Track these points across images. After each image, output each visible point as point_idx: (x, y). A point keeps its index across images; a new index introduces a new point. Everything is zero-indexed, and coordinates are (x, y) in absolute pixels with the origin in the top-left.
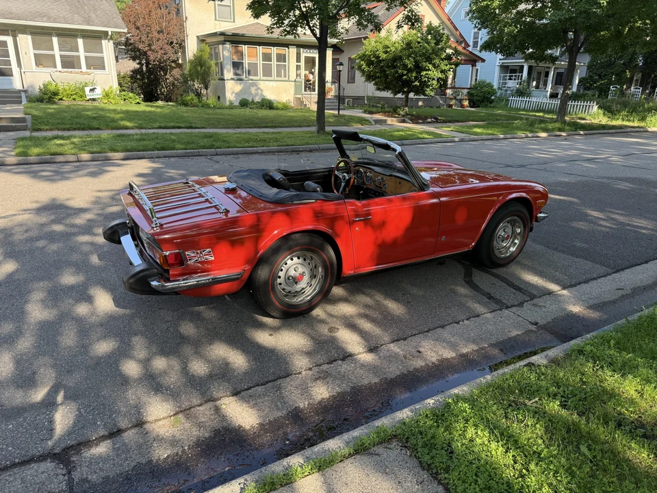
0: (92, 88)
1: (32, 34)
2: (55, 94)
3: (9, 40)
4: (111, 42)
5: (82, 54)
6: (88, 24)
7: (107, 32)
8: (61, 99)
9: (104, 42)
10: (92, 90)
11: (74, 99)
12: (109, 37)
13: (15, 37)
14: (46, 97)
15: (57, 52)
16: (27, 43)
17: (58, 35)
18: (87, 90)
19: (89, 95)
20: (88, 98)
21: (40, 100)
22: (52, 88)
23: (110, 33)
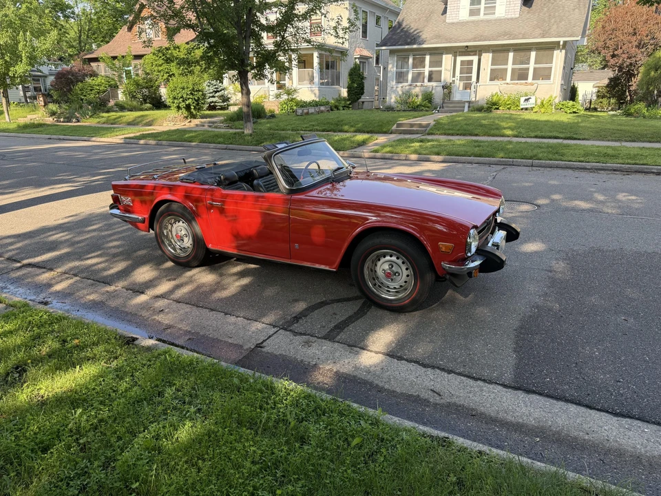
0: (527, 98)
1: (493, 52)
2: (494, 104)
3: (475, 59)
4: (564, 51)
5: (532, 66)
6: (543, 37)
7: (559, 42)
8: (498, 109)
9: (556, 53)
10: (527, 100)
11: (509, 109)
12: (561, 47)
13: (480, 56)
14: (485, 106)
15: (510, 66)
16: (488, 60)
17: (515, 51)
18: (522, 99)
19: (523, 104)
20: (521, 107)
21: (480, 109)
22: (495, 99)
23: (561, 43)
